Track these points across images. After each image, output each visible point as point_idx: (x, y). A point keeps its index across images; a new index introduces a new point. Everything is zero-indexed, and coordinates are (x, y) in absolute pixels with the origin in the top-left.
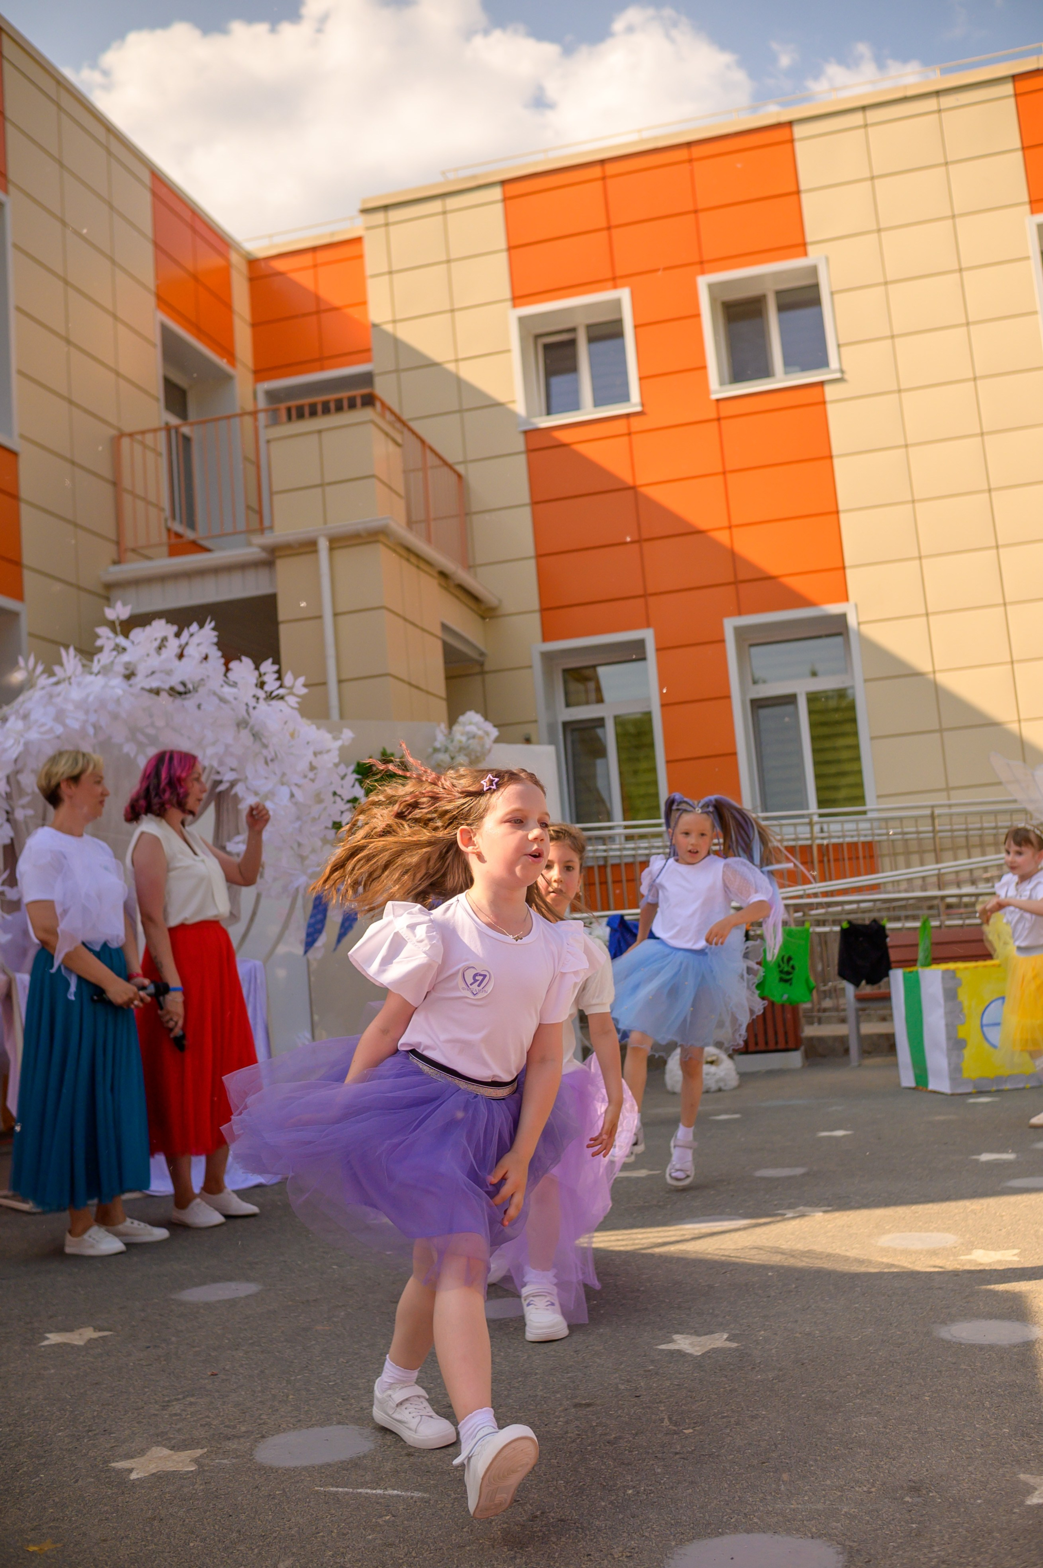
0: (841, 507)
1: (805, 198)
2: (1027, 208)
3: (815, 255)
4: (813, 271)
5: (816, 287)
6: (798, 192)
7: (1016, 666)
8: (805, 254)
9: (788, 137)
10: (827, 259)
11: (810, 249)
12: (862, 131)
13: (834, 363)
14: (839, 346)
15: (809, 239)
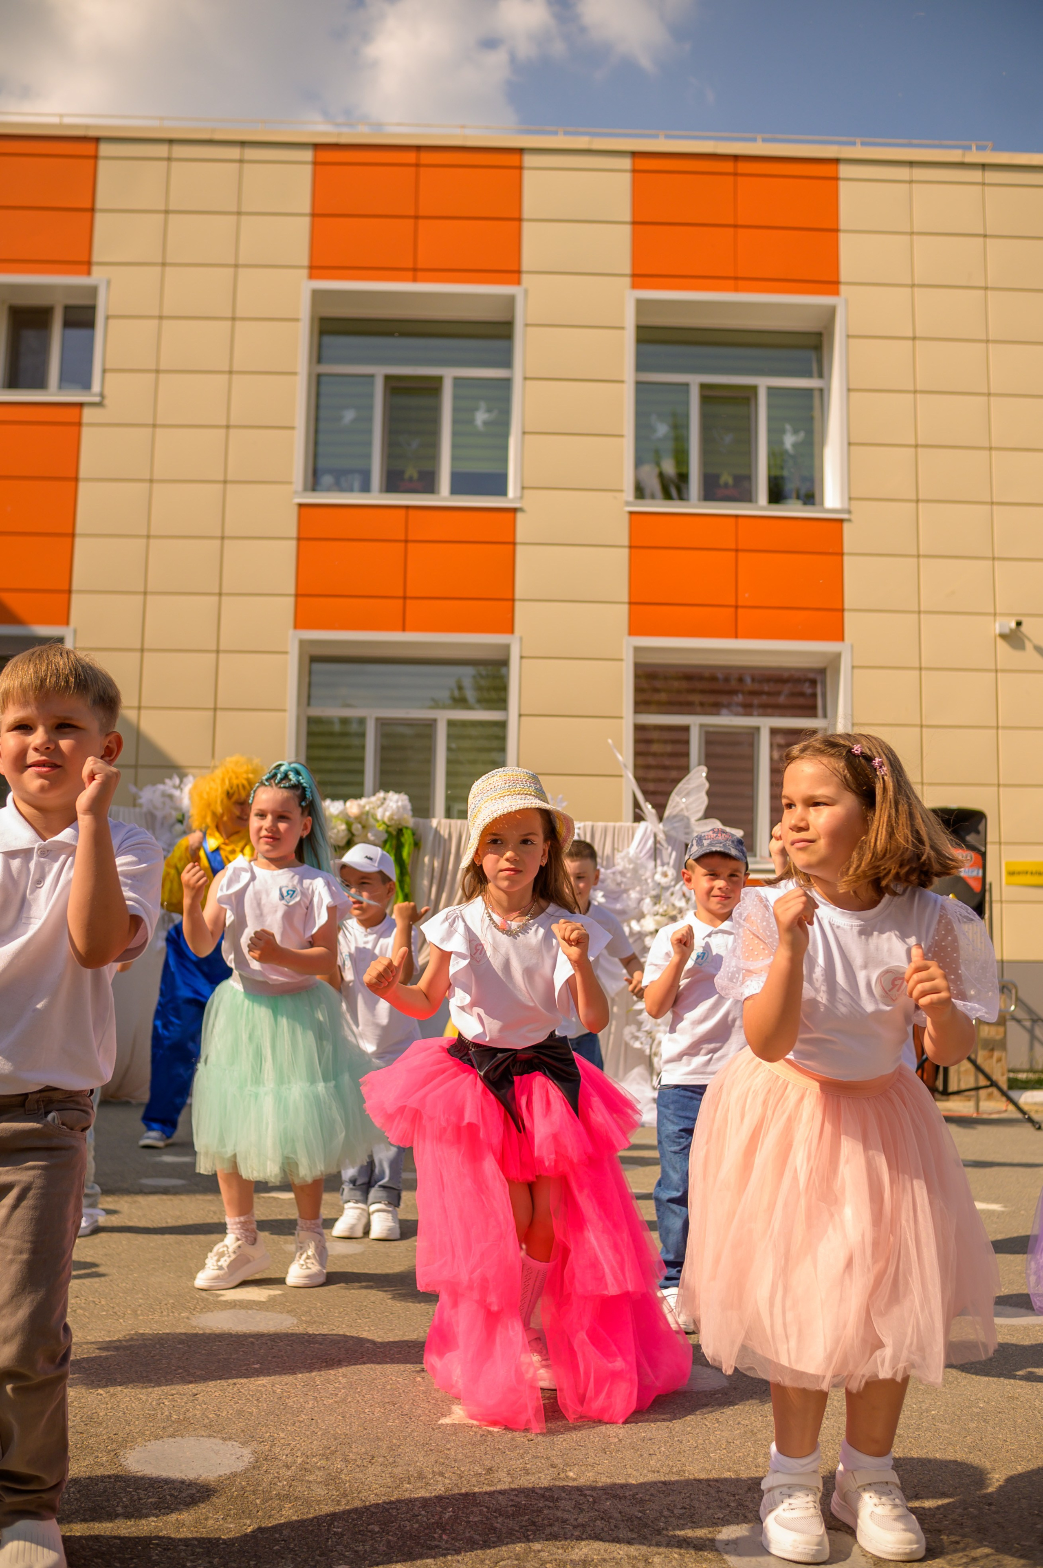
0: (79, 529)
1: (99, 218)
2: (305, 272)
3: (98, 276)
4: (93, 291)
5: (92, 309)
6: (92, 210)
7: (219, 713)
8: (89, 273)
9: (92, 153)
10: (109, 283)
11: (95, 269)
12: (165, 163)
13: (96, 387)
14: (104, 371)
15: (96, 258)
